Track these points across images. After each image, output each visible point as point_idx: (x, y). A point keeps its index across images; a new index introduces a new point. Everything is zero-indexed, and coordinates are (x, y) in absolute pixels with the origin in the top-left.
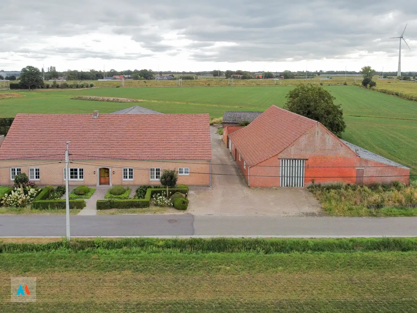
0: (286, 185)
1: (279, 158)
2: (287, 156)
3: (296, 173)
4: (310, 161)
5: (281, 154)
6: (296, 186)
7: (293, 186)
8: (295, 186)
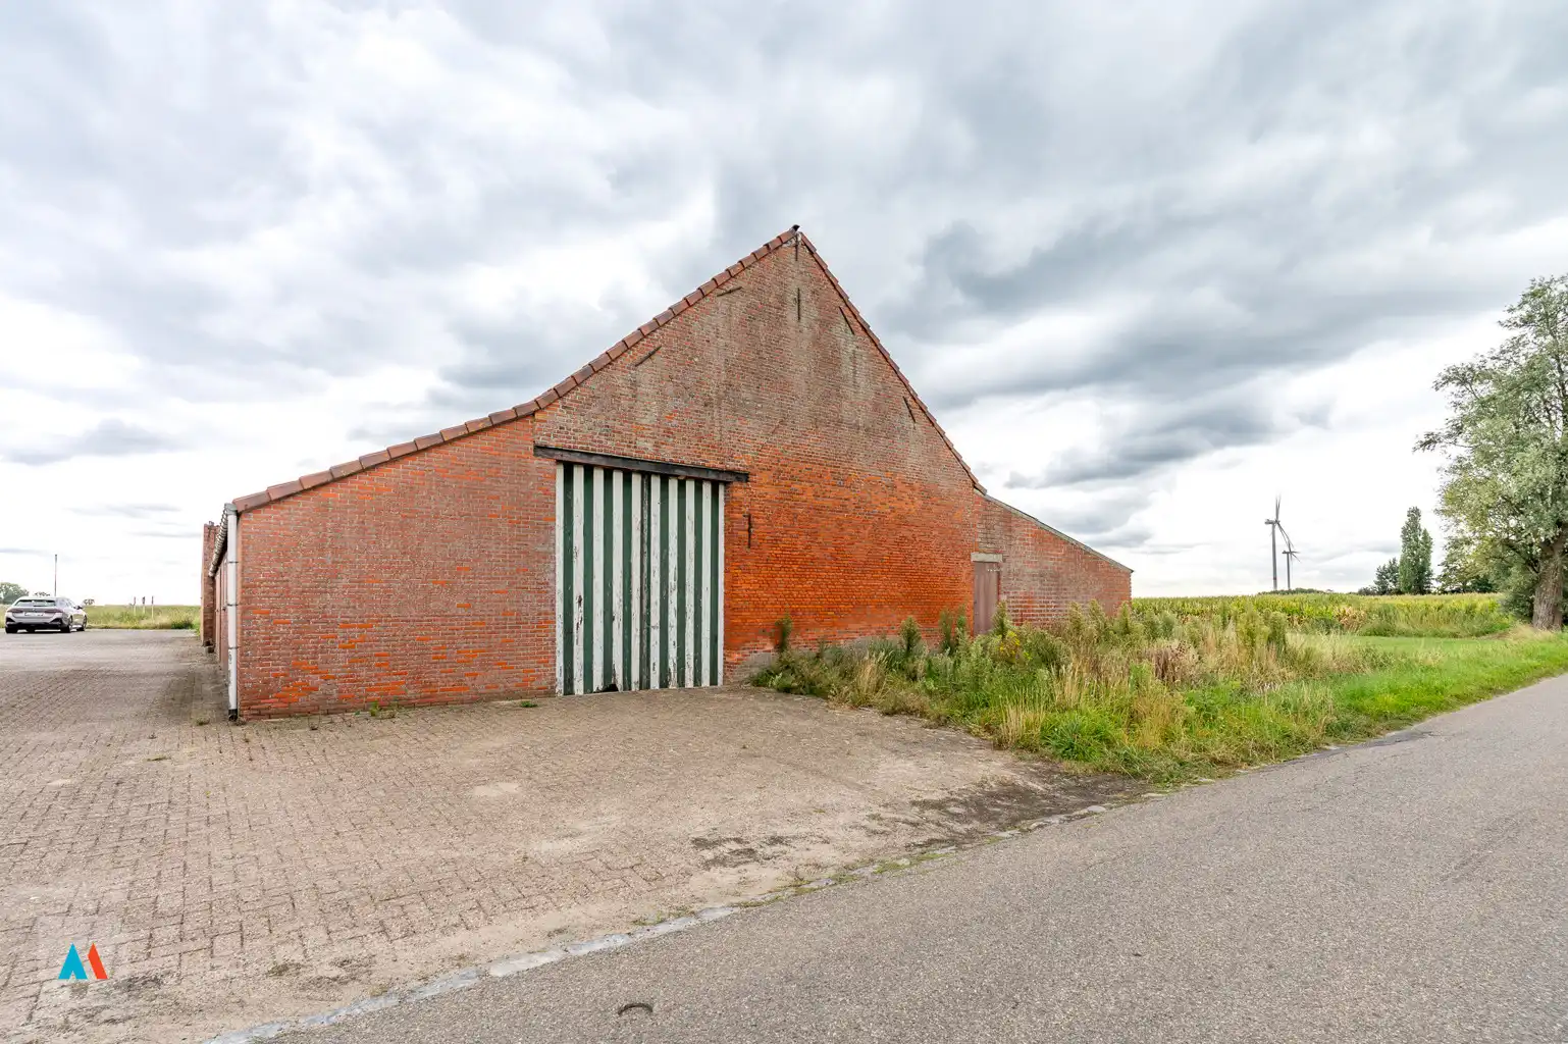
0: (598, 682)
1: (541, 441)
2: (609, 431)
3: (672, 581)
4: (761, 492)
5: (558, 416)
6: (673, 685)
7: (655, 683)
8: (664, 684)
